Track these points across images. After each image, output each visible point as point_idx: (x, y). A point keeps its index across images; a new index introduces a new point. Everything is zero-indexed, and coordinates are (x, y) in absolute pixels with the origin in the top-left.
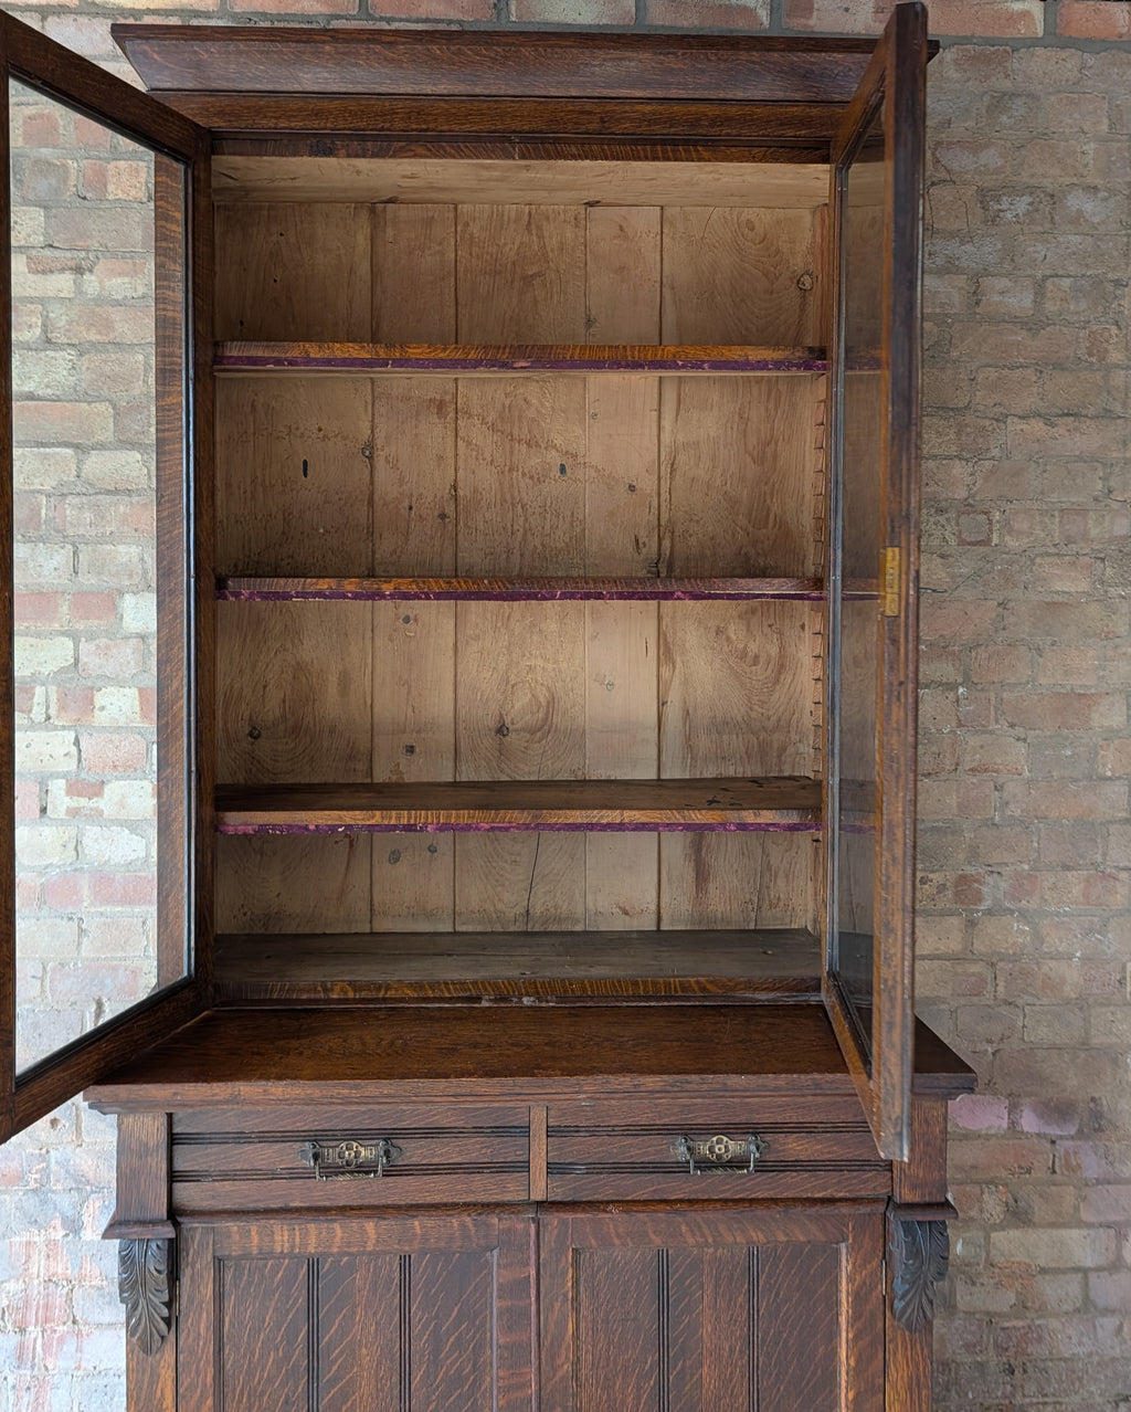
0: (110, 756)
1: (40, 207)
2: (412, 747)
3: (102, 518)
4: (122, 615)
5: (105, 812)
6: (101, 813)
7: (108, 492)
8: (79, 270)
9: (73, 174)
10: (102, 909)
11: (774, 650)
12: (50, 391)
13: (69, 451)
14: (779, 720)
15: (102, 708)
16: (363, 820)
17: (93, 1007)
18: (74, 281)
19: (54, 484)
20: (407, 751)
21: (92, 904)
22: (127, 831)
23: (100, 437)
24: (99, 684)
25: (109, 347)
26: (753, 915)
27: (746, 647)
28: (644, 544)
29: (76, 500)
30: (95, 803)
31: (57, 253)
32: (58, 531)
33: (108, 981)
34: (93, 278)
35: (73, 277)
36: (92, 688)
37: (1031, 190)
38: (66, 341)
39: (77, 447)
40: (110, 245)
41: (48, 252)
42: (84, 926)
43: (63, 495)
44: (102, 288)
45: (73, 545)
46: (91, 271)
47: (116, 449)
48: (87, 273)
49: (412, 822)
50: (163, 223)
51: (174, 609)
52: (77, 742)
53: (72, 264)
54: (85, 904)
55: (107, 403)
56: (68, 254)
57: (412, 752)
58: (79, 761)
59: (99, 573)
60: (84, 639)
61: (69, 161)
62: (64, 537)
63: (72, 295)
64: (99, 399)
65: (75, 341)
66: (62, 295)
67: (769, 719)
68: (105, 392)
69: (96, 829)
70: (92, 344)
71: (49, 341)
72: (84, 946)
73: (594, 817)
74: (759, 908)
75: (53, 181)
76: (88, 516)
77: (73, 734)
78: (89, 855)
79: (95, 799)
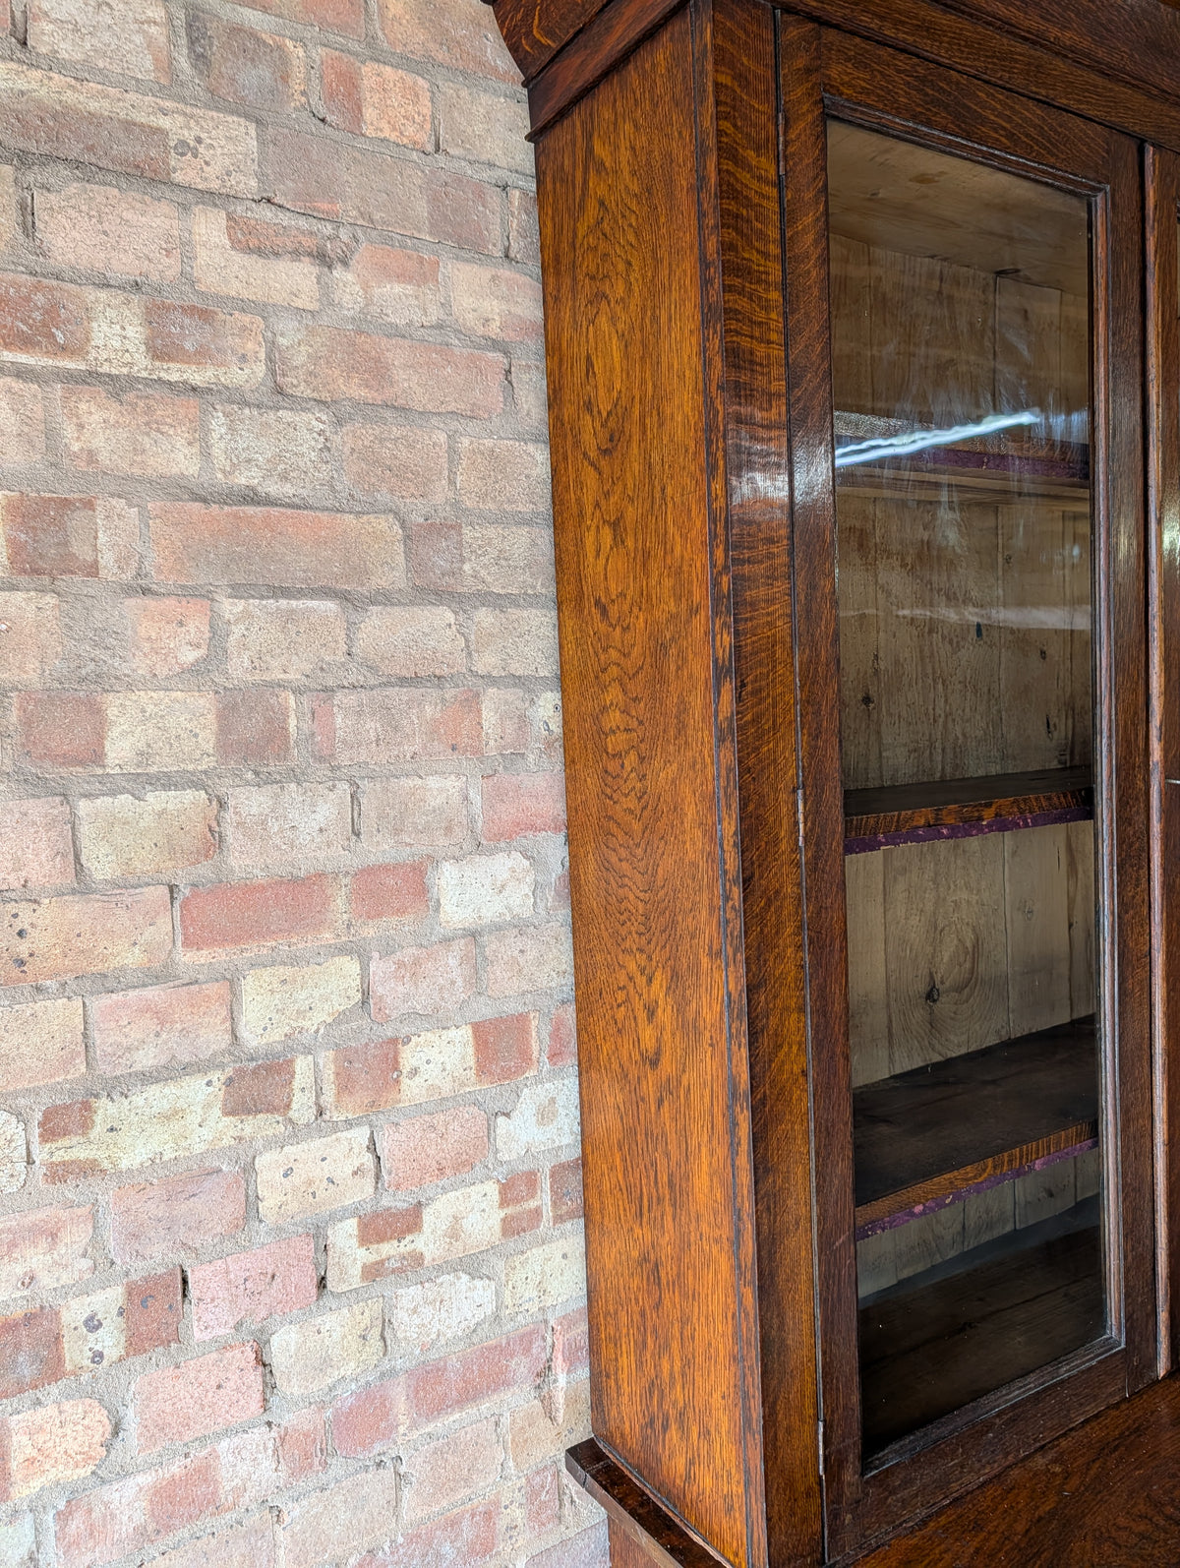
0: (432, 1152)
1: (247, 116)
3: (396, 729)
4: (438, 901)
5: (427, 1255)
6: (418, 1259)
7: (403, 681)
8: (322, 258)
9: (298, 73)
10: (430, 1428)
12: (288, 489)
13: (330, 606)
15: (415, 1072)
18: (318, 278)
19: (308, 667)
21: (414, 1425)
22: (465, 1278)
23: (380, 581)
24: (405, 1030)
25: (388, 414)
28: (1055, 725)
29: (350, 699)
30: (405, 1246)
31: (285, 219)
32: (321, 759)
34: (350, 277)
35: (316, 270)
36: (394, 1041)
38: (308, 393)
39: (344, 597)
40: (377, 216)
41: (266, 213)
42: (402, 1470)
43: (325, 690)
44: (369, 302)
45: (352, 783)
46: (345, 263)
47: (412, 603)
48: (339, 266)
50: (731, 167)
51: (767, 888)
52: (372, 1147)
53: (308, 243)
54: (402, 1429)
55: (391, 517)
56: (302, 223)
58: (378, 1177)
59: (397, 831)
60: (376, 955)
61: (289, 44)
62: (333, 769)
63: (314, 306)
64: (375, 509)
65: (325, 396)
66: (299, 303)
68: (383, 497)
69: (415, 1291)
70: (357, 404)
71: (279, 391)
72: (404, 1504)
75: (267, 74)
76: (372, 726)
77: (365, 1131)
78: (405, 1338)
79: (409, 1238)
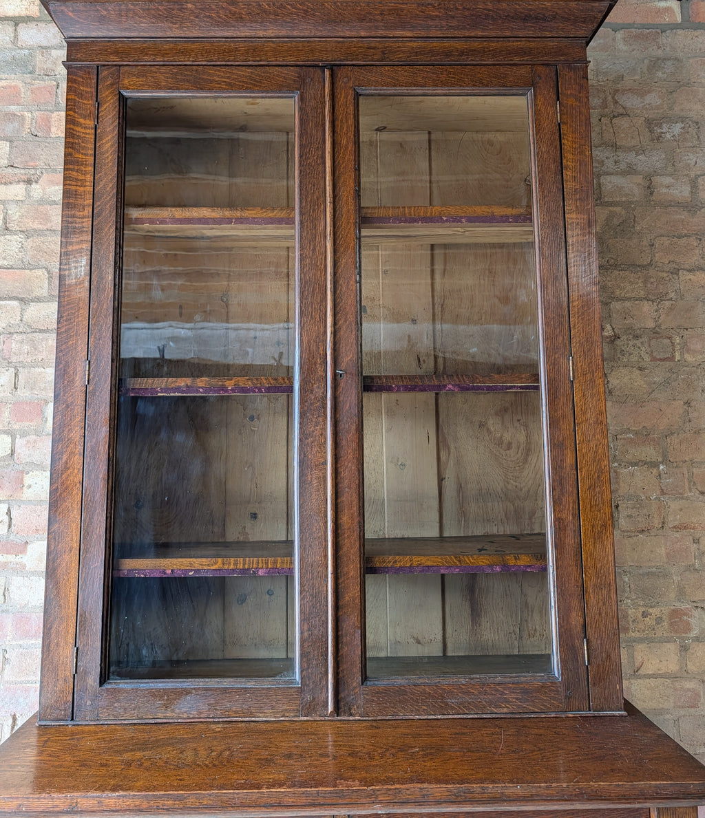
0: (34, 522)
1: (7, 141)
2: (255, 514)
3: (36, 349)
4: (47, 418)
5: (27, 565)
6: (24, 566)
7: (41, 331)
8: (29, 182)
9: (28, 121)
10: (21, 642)
11: (522, 438)
12: (6, 262)
13: (15, 303)
14: (529, 491)
15: (30, 486)
16: (208, 565)
17: (10, 721)
18: (26, 189)
19: (4, 325)
20: (252, 517)
21: (13, 638)
23: (37, 293)
24: (27, 468)
25: (48, 233)
26: (516, 643)
27: (501, 436)
28: (424, 361)
29: (19, 337)
30: (19, 559)
31: (16, 171)
32: (5, 359)
33: (21, 700)
34: (38, 186)
35: (25, 186)
36: (22, 472)
37: (682, 119)
38: (18, 229)
39: (21, 300)
40: (51, 164)
41: (10, 170)
42: (7, 656)
43: (10, 333)
44: (44, 194)
45: (15, 368)
46: (36, 182)
47: (48, 301)
48: (34, 183)
49: (246, 567)
50: (71, 126)
52: (9, 513)
53: (25, 178)
54: (8, 638)
55: (44, 270)
56: (22, 171)
57: (255, 518)
58: (10, 526)
59: (32, 389)
60: (18, 436)
61: (26, 113)
62: (9, 363)
63: (24, 198)
64: (37, 267)
65: (24, 229)
66: (17, 199)
67: (521, 490)
68: (42, 263)
69: (19, 579)
70: (35, 230)
71: (7, 229)
72: (6, 671)
73: (389, 562)
74: (521, 637)
75: (16, 125)
76: (26, 348)
77: (6, 506)
78: (14, 599)
79: (21, 556)
